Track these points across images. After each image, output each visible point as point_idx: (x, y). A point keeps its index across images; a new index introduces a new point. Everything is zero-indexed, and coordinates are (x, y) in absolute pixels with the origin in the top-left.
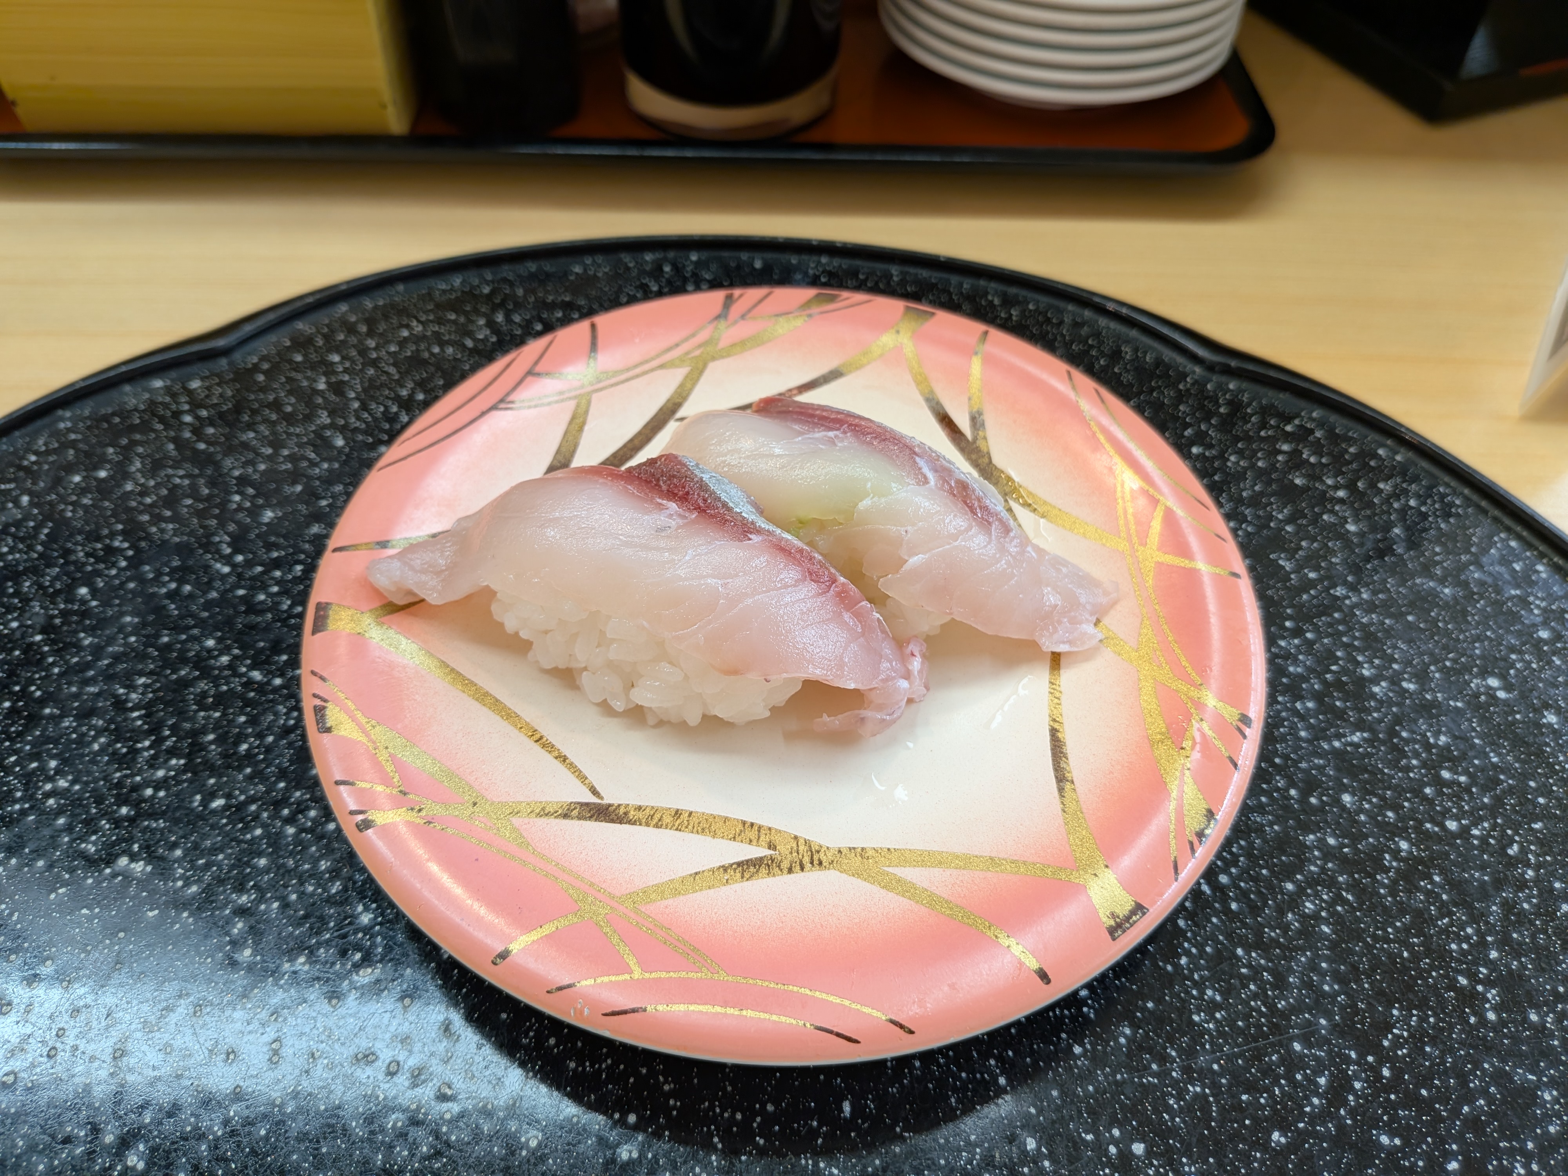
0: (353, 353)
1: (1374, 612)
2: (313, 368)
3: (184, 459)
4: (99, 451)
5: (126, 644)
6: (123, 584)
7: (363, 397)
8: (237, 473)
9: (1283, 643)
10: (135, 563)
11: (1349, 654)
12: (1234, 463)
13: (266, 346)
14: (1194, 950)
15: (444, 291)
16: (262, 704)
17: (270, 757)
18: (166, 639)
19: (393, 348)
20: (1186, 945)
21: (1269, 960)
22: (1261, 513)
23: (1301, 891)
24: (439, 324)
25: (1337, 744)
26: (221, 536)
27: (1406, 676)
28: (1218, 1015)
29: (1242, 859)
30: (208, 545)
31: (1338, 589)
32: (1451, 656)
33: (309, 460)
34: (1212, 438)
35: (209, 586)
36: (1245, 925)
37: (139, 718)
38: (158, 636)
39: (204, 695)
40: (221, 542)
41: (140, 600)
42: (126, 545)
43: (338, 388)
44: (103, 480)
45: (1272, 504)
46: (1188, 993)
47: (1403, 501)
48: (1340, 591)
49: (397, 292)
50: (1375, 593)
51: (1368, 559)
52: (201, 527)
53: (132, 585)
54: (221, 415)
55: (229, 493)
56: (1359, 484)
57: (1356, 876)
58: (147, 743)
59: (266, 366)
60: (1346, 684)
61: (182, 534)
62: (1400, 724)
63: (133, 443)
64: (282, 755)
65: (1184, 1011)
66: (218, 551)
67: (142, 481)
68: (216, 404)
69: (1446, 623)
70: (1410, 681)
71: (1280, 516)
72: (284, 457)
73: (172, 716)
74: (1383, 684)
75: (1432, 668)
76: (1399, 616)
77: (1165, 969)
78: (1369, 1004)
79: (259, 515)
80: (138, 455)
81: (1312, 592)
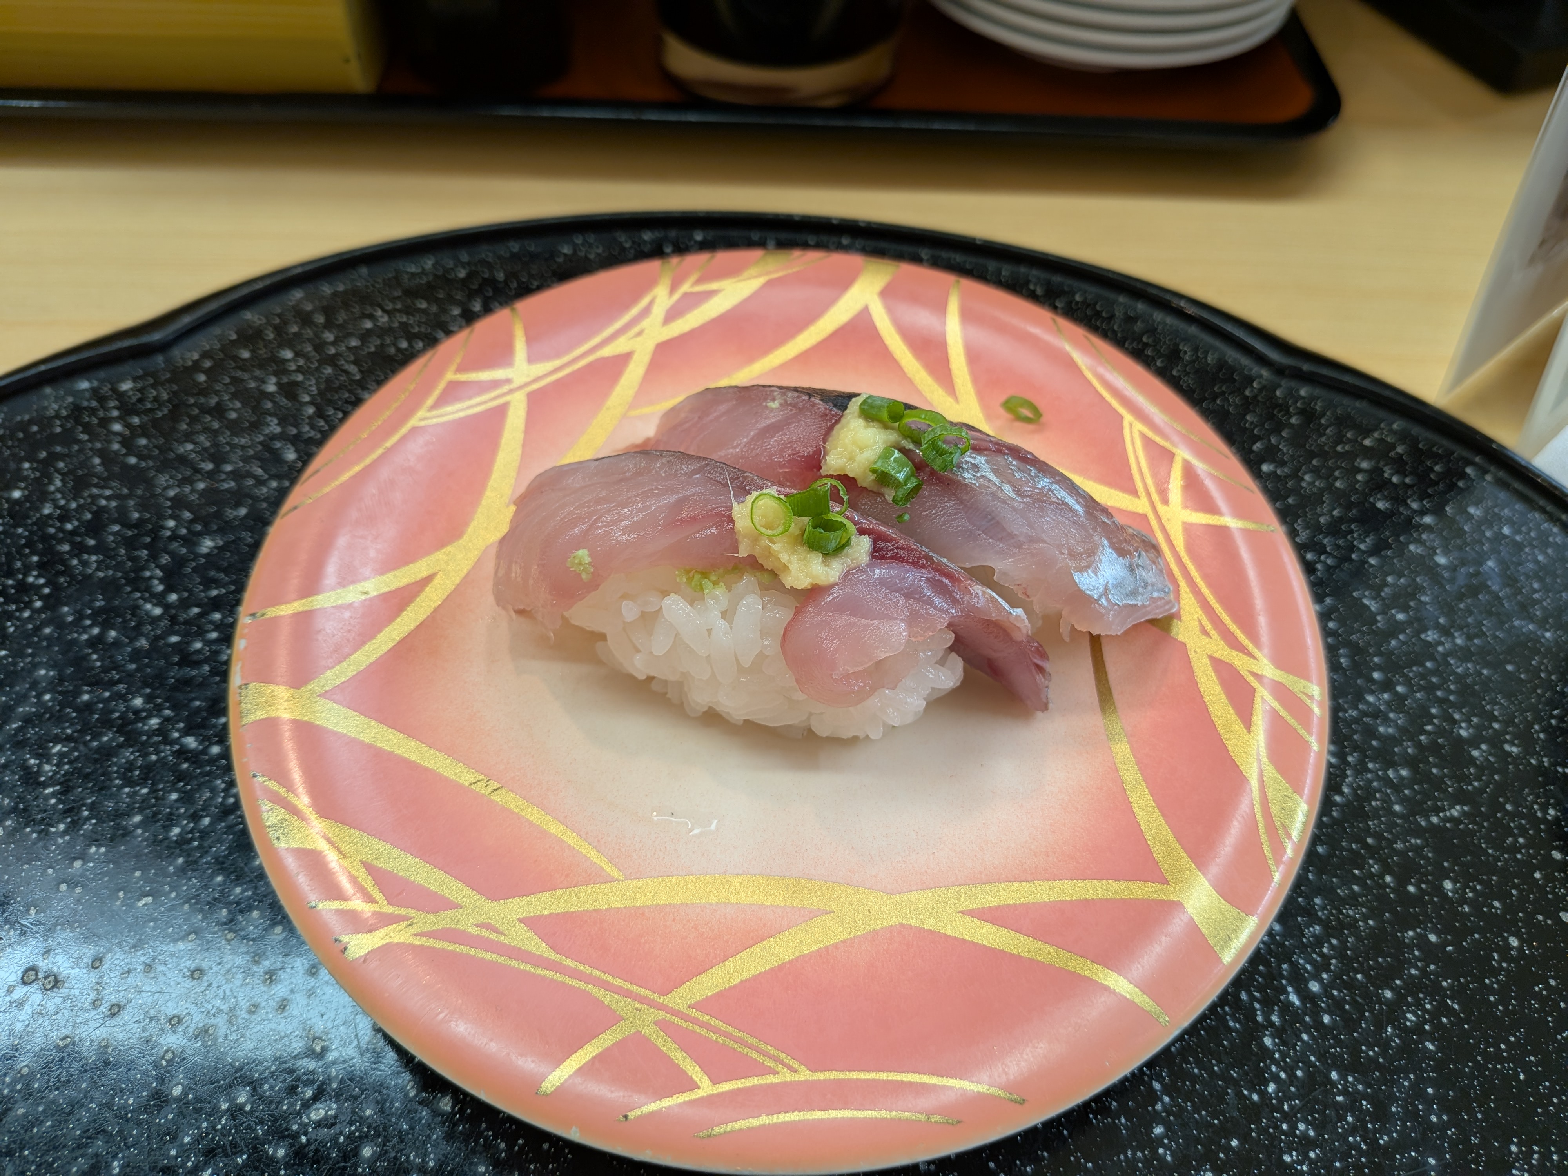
0: (309, 348)
1: (1470, 661)
2: (261, 367)
3: (111, 477)
4: (12, 466)
5: (40, 703)
6: (37, 629)
7: (319, 400)
8: (171, 493)
9: (1371, 699)
10: (52, 603)
11: (1445, 711)
12: (1309, 483)
13: (206, 341)
14: (1283, 1075)
15: (413, 275)
16: (196, 777)
17: (206, 844)
18: (86, 697)
19: (354, 343)
20: (1274, 1068)
21: (1368, 1085)
22: (1341, 542)
23: (1400, 998)
24: (407, 313)
25: (1435, 820)
26: (152, 570)
27: (1508, 737)
28: (1312, 1155)
29: (1334, 961)
30: (138, 583)
31: (1429, 633)
32: (1556, 712)
33: (255, 477)
34: (1284, 454)
35: (137, 631)
36: (1339, 1043)
37: (53, 795)
38: (77, 693)
39: (130, 766)
40: (151, 578)
41: (56, 649)
42: (42, 581)
43: (289, 390)
44: (17, 502)
45: (1352, 532)
46: (1277, 1128)
47: (1496, 528)
48: (1431, 636)
49: (360, 276)
50: (1470, 638)
51: (1461, 597)
52: (130, 559)
53: (47, 631)
54: (155, 423)
55: (162, 517)
56: (1447, 509)
57: (1462, 980)
58: (62, 827)
59: (208, 364)
60: (1443, 747)
61: (108, 568)
62: (1504, 795)
63: (53, 457)
64: (220, 841)
65: (1274, 1150)
66: (148, 589)
67: (62, 502)
68: (150, 410)
69: (1550, 674)
70: (1514, 745)
71: (1362, 547)
72: (226, 473)
73: (92, 793)
74: (1484, 747)
75: (1537, 727)
76: (1497, 666)
77: (1251, 1099)
78: (1482, 1138)
79: (197, 544)
80: (58, 471)
81: (1401, 637)
